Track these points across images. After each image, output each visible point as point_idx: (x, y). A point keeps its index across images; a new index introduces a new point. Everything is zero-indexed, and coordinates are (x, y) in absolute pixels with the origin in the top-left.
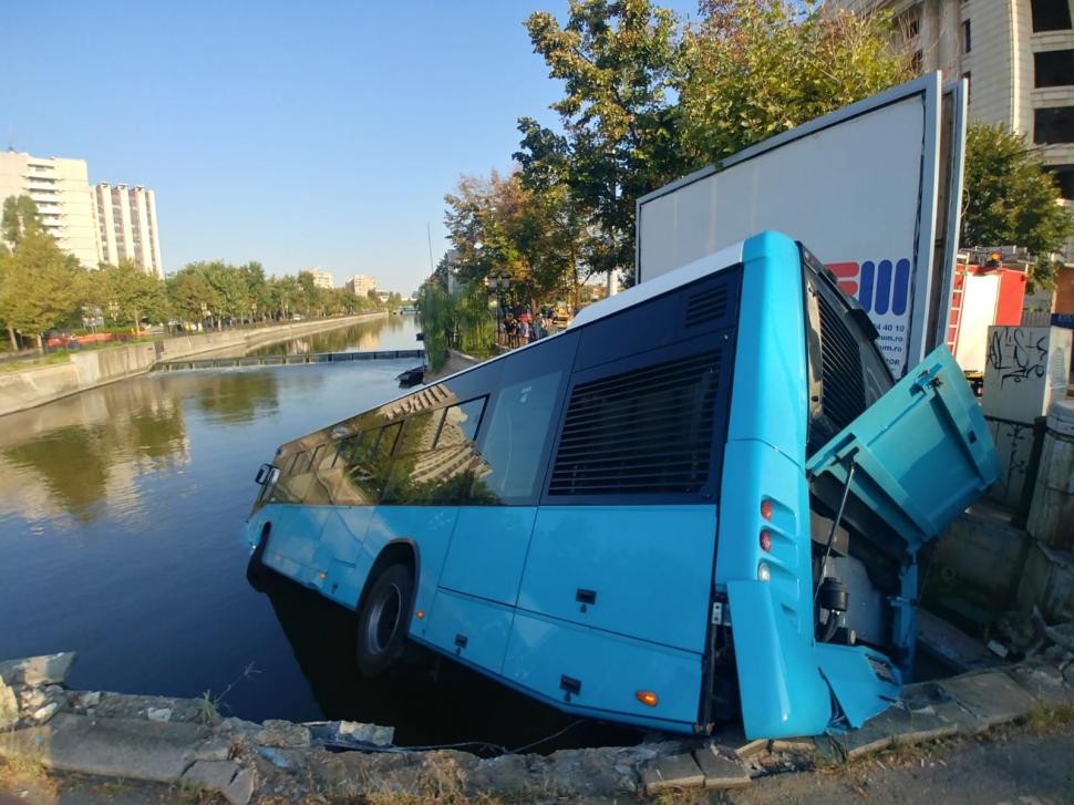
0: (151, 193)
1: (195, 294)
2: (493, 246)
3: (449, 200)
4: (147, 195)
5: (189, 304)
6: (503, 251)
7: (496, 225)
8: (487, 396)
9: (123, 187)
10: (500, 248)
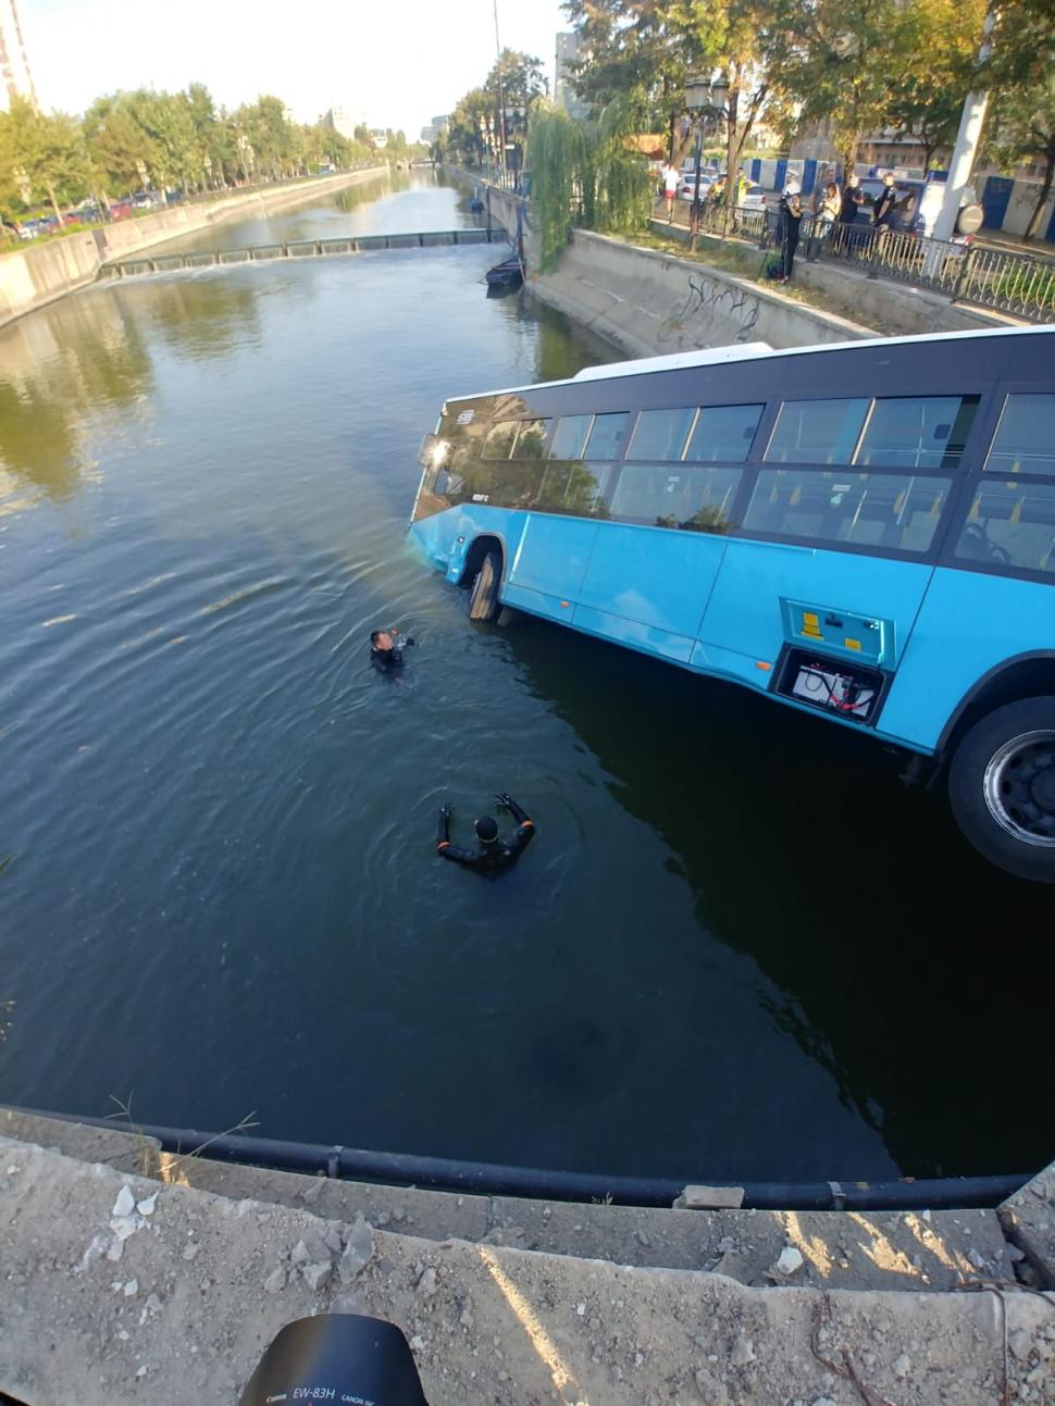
5: (119, 165)
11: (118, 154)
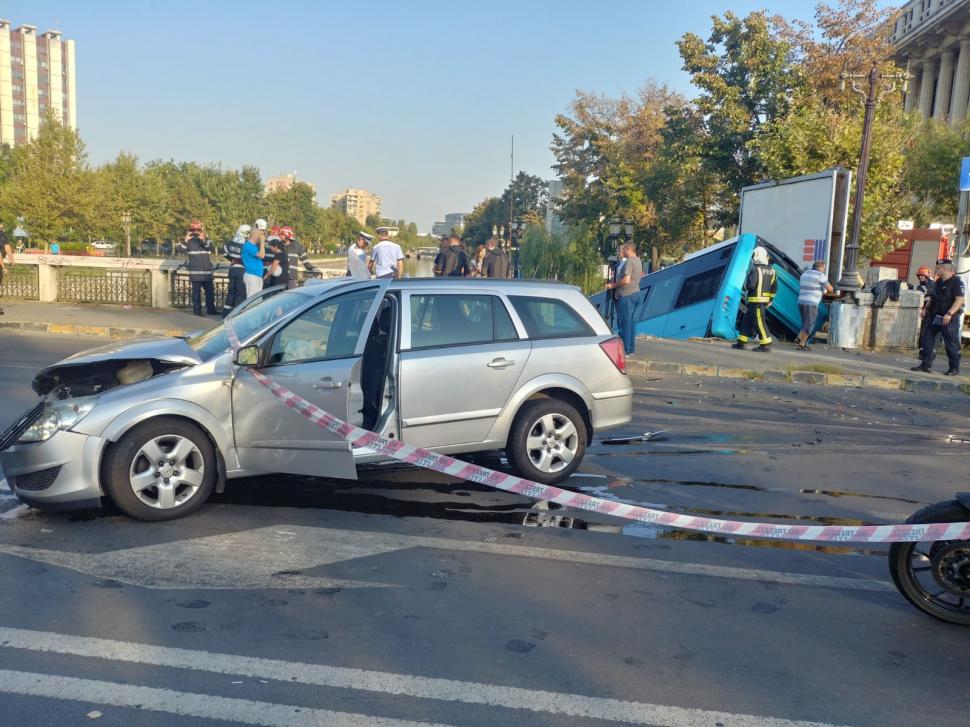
0: (71, 44)
1: (188, 207)
2: (617, 187)
3: (561, 122)
4: (64, 47)
5: (178, 220)
6: (627, 193)
7: (622, 165)
8: (649, 288)
9: (29, 31)
10: (624, 189)
11: (180, 213)
